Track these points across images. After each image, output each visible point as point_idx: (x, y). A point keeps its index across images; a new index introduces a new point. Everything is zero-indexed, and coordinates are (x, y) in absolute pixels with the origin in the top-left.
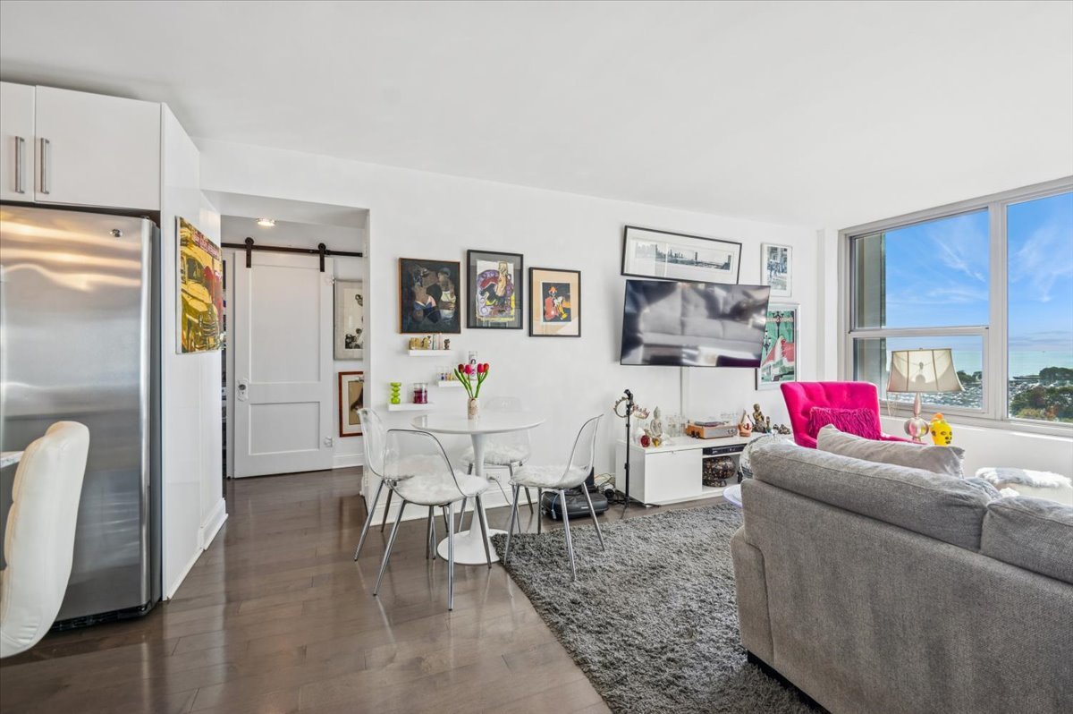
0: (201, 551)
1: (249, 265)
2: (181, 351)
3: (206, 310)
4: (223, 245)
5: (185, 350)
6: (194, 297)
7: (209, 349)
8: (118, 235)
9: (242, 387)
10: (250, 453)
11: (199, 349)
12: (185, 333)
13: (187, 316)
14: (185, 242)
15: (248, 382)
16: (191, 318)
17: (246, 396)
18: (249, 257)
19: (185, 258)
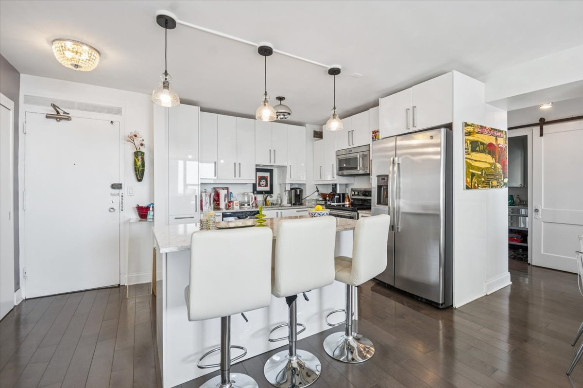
0: (485, 294)
1: (541, 135)
2: (465, 188)
3: (490, 166)
4: (509, 129)
5: (467, 188)
6: (476, 161)
7: (492, 187)
8: (432, 138)
9: (537, 211)
10: (542, 252)
11: (482, 187)
12: (469, 180)
13: (471, 170)
14: (469, 134)
15: (542, 207)
16: (474, 171)
17: (540, 216)
18: (541, 130)
19: (468, 142)
